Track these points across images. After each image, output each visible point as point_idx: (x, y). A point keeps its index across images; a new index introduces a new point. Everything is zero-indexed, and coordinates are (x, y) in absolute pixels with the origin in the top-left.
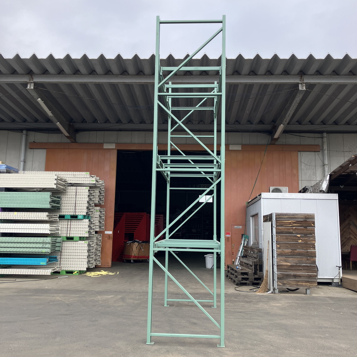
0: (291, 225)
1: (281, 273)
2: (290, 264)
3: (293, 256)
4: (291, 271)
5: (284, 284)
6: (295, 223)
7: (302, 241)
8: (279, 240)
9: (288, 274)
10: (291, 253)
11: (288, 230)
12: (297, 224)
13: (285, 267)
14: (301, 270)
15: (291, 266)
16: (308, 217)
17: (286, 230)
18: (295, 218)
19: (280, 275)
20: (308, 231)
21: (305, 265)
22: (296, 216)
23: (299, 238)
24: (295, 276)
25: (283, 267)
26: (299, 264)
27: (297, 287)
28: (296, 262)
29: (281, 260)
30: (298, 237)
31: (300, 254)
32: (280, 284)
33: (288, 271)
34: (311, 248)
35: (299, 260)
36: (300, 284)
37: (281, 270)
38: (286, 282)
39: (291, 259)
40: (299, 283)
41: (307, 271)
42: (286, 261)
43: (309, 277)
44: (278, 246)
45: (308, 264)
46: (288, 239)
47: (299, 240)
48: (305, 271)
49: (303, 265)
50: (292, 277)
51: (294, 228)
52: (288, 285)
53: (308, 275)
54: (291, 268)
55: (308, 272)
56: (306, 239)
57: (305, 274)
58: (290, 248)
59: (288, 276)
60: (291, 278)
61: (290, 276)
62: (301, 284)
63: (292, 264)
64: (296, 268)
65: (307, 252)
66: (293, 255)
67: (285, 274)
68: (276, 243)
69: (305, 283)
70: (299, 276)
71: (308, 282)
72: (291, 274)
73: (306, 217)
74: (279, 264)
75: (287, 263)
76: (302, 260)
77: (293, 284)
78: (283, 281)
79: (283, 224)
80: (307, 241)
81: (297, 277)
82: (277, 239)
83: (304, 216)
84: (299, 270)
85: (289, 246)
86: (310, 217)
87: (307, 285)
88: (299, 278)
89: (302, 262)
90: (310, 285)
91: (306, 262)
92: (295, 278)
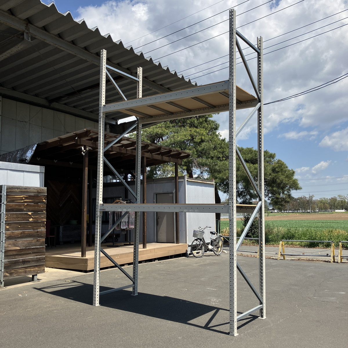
0: (22, 201)
1: (8, 261)
2: (19, 248)
3: (23, 238)
4: (20, 257)
5: (11, 274)
6: (26, 198)
7: (33, 220)
8: (9, 220)
9: (16, 260)
10: (20, 234)
11: (19, 207)
12: (29, 199)
13: (14, 253)
14: (30, 253)
15: (20, 250)
16: (40, 191)
17: (17, 207)
18: (27, 192)
19: (8, 263)
20: (40, 207)
21: (34, 247)
22: (29, 190)
24: (24, 262)
25: (12, 253)
27: (25, 274)
29: (9, 245)
30: (30, 215)
31: (30, 236)
32: (7, 274)
33: (16, 257)
34: (42, 226)
35: (28, 242)
37: (9, 257)
40: (27, 270)
41: (36, 254)
42: (15, 245)
44: (7, 227)
45: (38, 246)
46: (19, 218)
47: (30, 218)
48: (34, 254)
49: (32, 247)
50: (20, 264)
51: (26, 204)
53: (37, 258)
54: (20, 252)
55: (37, 256)
56: (37, 217)
57: (34, 258)
58: (20, 228)
59: (16, 263)
60: (19, 265)
61: (18, 262)
63: (21, 248)
64: (25, 252)
65: (38, 232)
66: (23, 236)
67: (13, 261)
68: (6, 223)
69: (33, 268)
70: (28, 261)
71: (37, 266)
72: (19, 260)
73: (38, 191)
74: (7, 249)
75: (16, 247)
76: (32, 242)
77: (21, 272)
78: (11, 270)
79: (14, 199)
80: (38, 219)
81: (26, 263)
82: (6, 218)
83: (36, 190)
84: (28, 254)
85: (19, 226)
86: (42, 191)
87: (35, 271)
88: (28, 264)
89: (32, 244)
90: (39, 269)
91: (36, 243)
92: (24, 264)
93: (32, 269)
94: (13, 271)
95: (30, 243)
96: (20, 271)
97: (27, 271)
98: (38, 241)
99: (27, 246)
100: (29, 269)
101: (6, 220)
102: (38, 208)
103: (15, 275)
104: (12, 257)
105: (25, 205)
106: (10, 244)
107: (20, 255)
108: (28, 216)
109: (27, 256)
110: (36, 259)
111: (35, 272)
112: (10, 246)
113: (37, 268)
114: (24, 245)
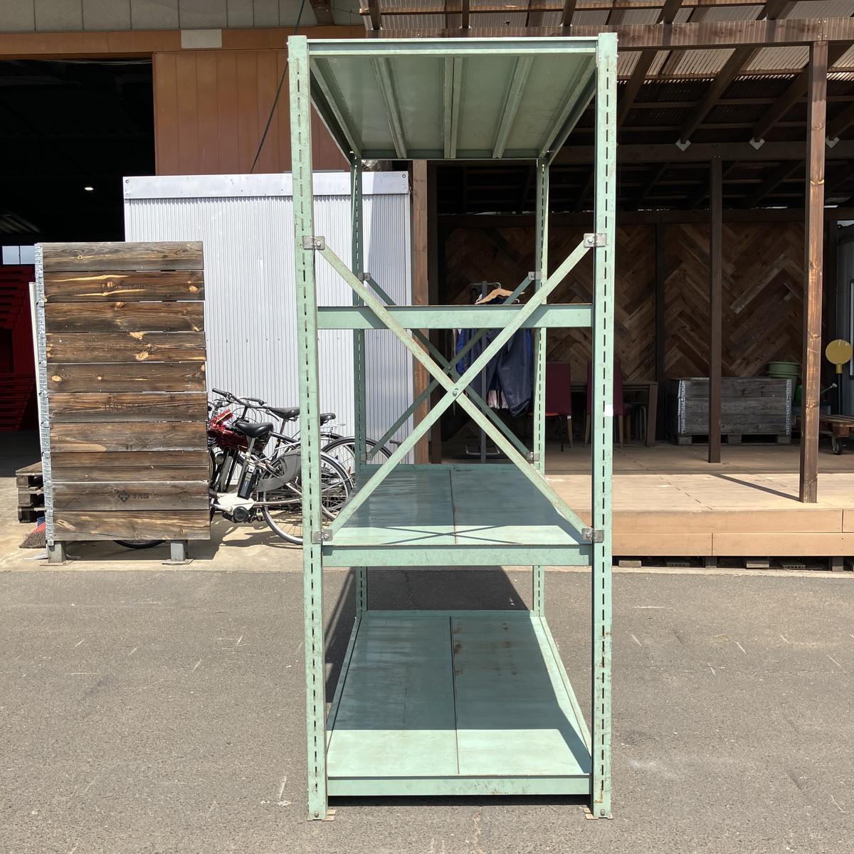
0: (105, 294)
1: (68, 486)
2: (104, 449)
3: (116, 415)
4: (108, 476)
5: (80, 525)
6: (122, 283)
7: (153, 357)
8: (59, 356)
9: (95, 486)
10: (105, 404)
11: (93, 316)
12: (132, 286)
13: (87, 462)
14: (148, 468)
15: (108, 454)
16: (172, 256)
17: (86, 314)
18: (122, 262)
19: (65, 490)
20: (177, 313)
21: (161, 449)
22: (128, 256)
23: (139, 346)
24: (124, 495)
25: (76, 463)
26: (137, 445)
27: (131, 534)
28: (127, 440)
29: (68, 435)
30: (137, 341)
31: (142, 410)
32: (66, 525)
33: (96, 474)
34: (189, 380)
35: (137, 430)
36: (143, 523)
37: (69, 474)
38: (90, 515)
39: (110, 427)
40: (139, 521)
41: (171, 473)
42: (86, 438)
43: (177, 494)
44: (57, 379)
45: (176, 445)
46: (94, 349)
47: (140, 351)
48: (162, 473)
49: (155, 450)
50: (112, 499)
51: (119, 303)
52: (96, 528)
53: (174, 486)
54: (109, 461)
55: (173, 478)
56: (167, 346)
57: (163, 485)
58: (104, 385)
59: (96, 495)
60: (109, 502)
61: (103, 494)
62: (147, 523)
63: (111, 450)
64: (127, 463)
65: (172, 399)
66: (114, 412)
67: (85, 488)
68: (49, 368)
69: (161, 519)
70: (142, 495)
71: (175, 513)
72: (107, 486)
73: (165, 256)
74: (61, 448)
75: (91, 445)
76: (153, 433)
77: (117, 525)
78: (78, 515)
79: (76, 288)
80: (171, 355)
81: (132, 497)
82: (49, 349)
83: (159, 252)
84: (138, 469)
85: (100, 378)
86: (183, 256)
87: (171, 528)
88: (139, 502)
89: (152, 438)
90: (184, 525)
91: (167, 437)
92: (124, 501)
93: (159, 522)
94: (87, 518)
95: (146, 433)
96: (114, 520)
97: (137, 523)
99: (131, 443)
100: (146, 520)
101: (49, 355)
102: (171, 315)
103: (93, 532)
104: (79, 474)
105: (118, 307)
106: (70, 433)
107: (111, 470)
108: (131, 345)
109: (137, 475)
110: (173, 490)
111: (167, 531)
112: (68, 439)
113: (176, 519)
114: (122, 439)
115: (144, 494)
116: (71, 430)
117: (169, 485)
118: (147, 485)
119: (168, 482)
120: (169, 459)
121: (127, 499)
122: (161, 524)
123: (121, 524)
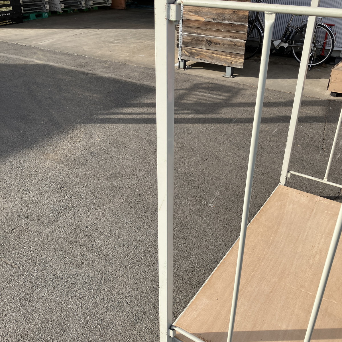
1: (188, 35)
2: (204, 20)
4: (204, 32)
5: (192, 54)
9: (198, 37)
13: (196, 25)
14: (221, 31)
15: (206, 23)
19: (187, 37)
21: (227, 22)
24: (210, 42)
25: (192, 25)
26: (217, 19)
27: (211, 61)
29: (190, 11)
32: (186, 53)
33: (199, 31)
35: (218, 11)
36: (216, 57)
37: (189, 30)
38: (196, 50)
39: (207, 9)
40: (215, 55)
41: (231, 34)
42: (197, 13)
43: (231, 45)
45: (234, 21)
48: (227, 34)
49: (225, 22)
50: (204, 43)
52: (198, 55)
53: (231, 41)
54: (205, 26)
55: (231, 37)
57: (226, 40)
59: (199, 41)
60: (203, 45)
62: (218, 57)
63: (206, 20)
64: (213, 27)
67: (194, 37)
69: (224, 55)
71: (230, 54)
72: (203, 37)
74: (187, 17)
75: (199, 17)
76: (225, 14)
81: (213, 44)
84: (217, 31)
87: (227, 60)
88: (215, 46)
89: (224, 17)
90: (233, 60)
91: (231, 16)
92: (210, 45)
93: (223, 57)
94: (194, 51)
95: (222, 14)
96: (205, 53)
97: (213, 56)
98: (236, 14)
99: (215, 18)
100: (217, 55)
103: (196, 57)
104: (193, 30)
107: (206, 30)
109: (216, 34)
110: (230, 43)
111: (225, 62)
112: (190, 13)
113: (230, 57)
114: (212, 16)
115: (218, 43)
116: (191, 9)
117: (229, 40)
118: (219, 39)
119: (229, 39)
120: (230, 27)
121: (211, 44)
122: (223, 58)
123: (207, 55)
